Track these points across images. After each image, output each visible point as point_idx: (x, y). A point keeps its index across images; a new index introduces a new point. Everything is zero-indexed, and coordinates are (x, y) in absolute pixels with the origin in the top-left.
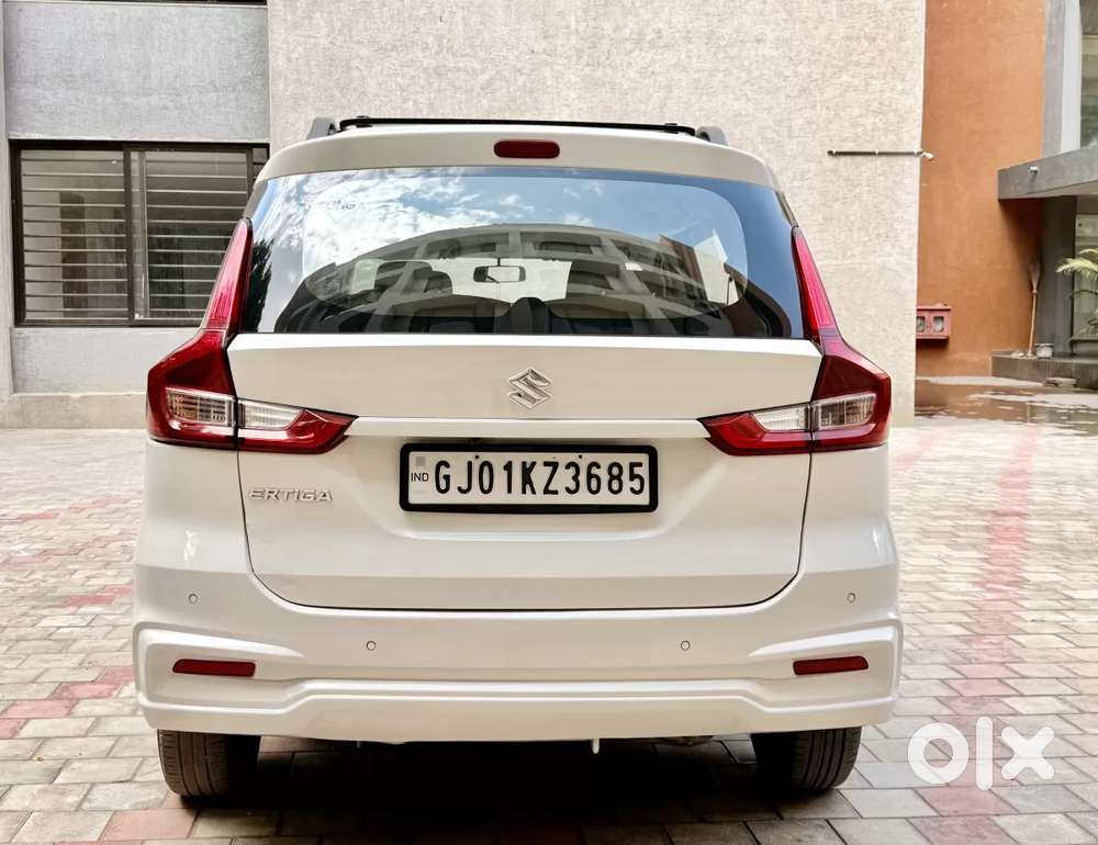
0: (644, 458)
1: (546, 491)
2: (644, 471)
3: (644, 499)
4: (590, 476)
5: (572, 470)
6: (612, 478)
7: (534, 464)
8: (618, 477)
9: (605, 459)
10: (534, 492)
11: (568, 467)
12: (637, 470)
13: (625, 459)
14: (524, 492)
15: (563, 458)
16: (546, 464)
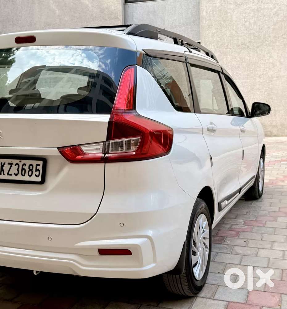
0: (41, 163)
1: (8, 174)
2: (40, 168)
3: (39, 179)
4: (23, 169)
5: (17, 166)
6: (30, 170)
7: (5, 163)
8: (32, 170)
9: (28, 162)
10: (4, 174)
11: (16, 165)
12: (38, 168)
13: (34, 163)
14: (1, 174)
15: (14, 161)
16: (9, 164)
